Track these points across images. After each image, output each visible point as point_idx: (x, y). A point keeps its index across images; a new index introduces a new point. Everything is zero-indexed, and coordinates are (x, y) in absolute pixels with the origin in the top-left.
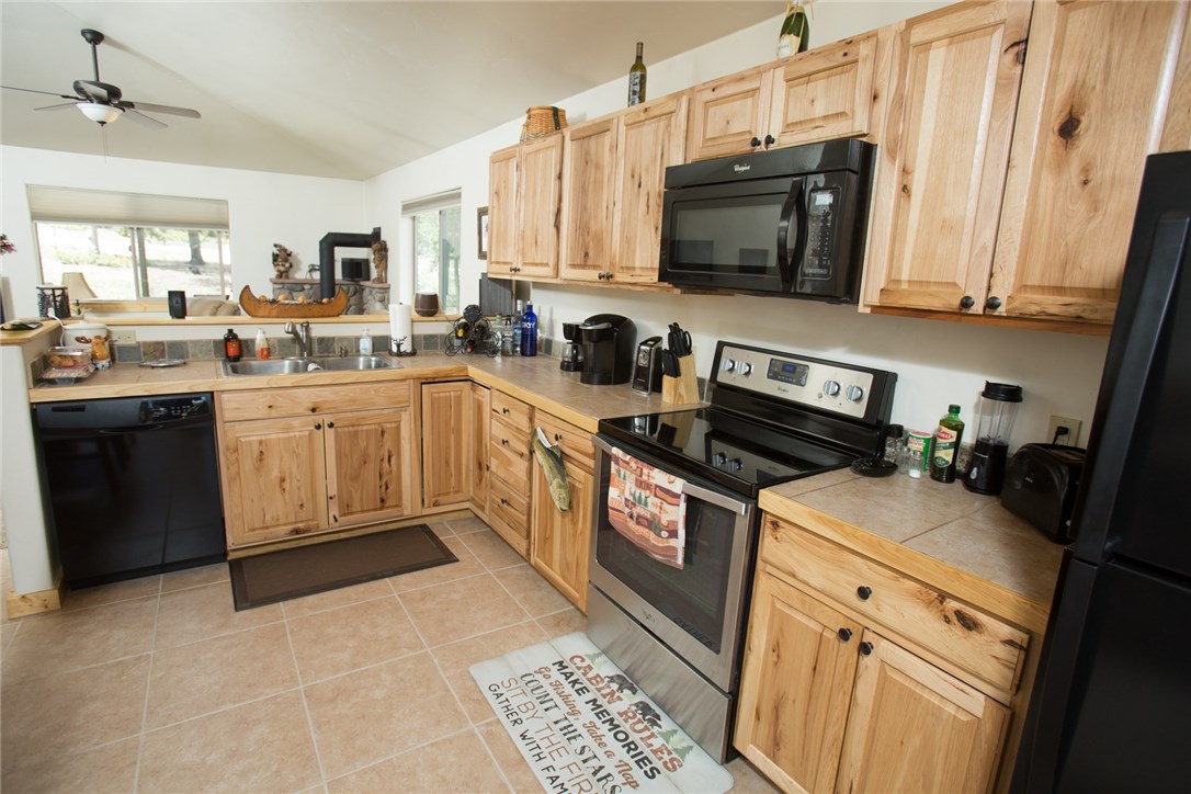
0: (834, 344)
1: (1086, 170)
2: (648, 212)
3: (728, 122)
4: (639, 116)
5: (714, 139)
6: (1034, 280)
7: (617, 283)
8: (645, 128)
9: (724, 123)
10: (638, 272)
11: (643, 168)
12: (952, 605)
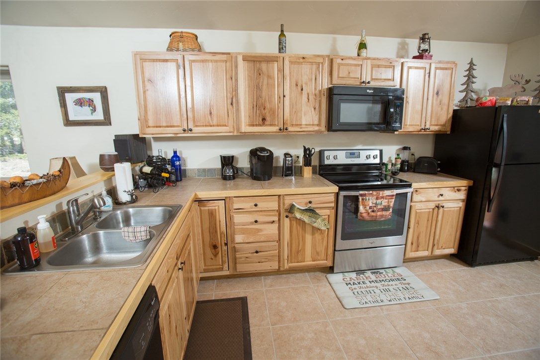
0: (358, 145)
1: (440, 102)
2: (309, 101)
3: (349, 73)
4: (299, 59)
5: (343, 77)
6: (433, 123)
7: (289, 132)
8: (303, 66)
9: (348, 72)
10: (303, 126)
11: (304, 82)
12: (456, 188)
